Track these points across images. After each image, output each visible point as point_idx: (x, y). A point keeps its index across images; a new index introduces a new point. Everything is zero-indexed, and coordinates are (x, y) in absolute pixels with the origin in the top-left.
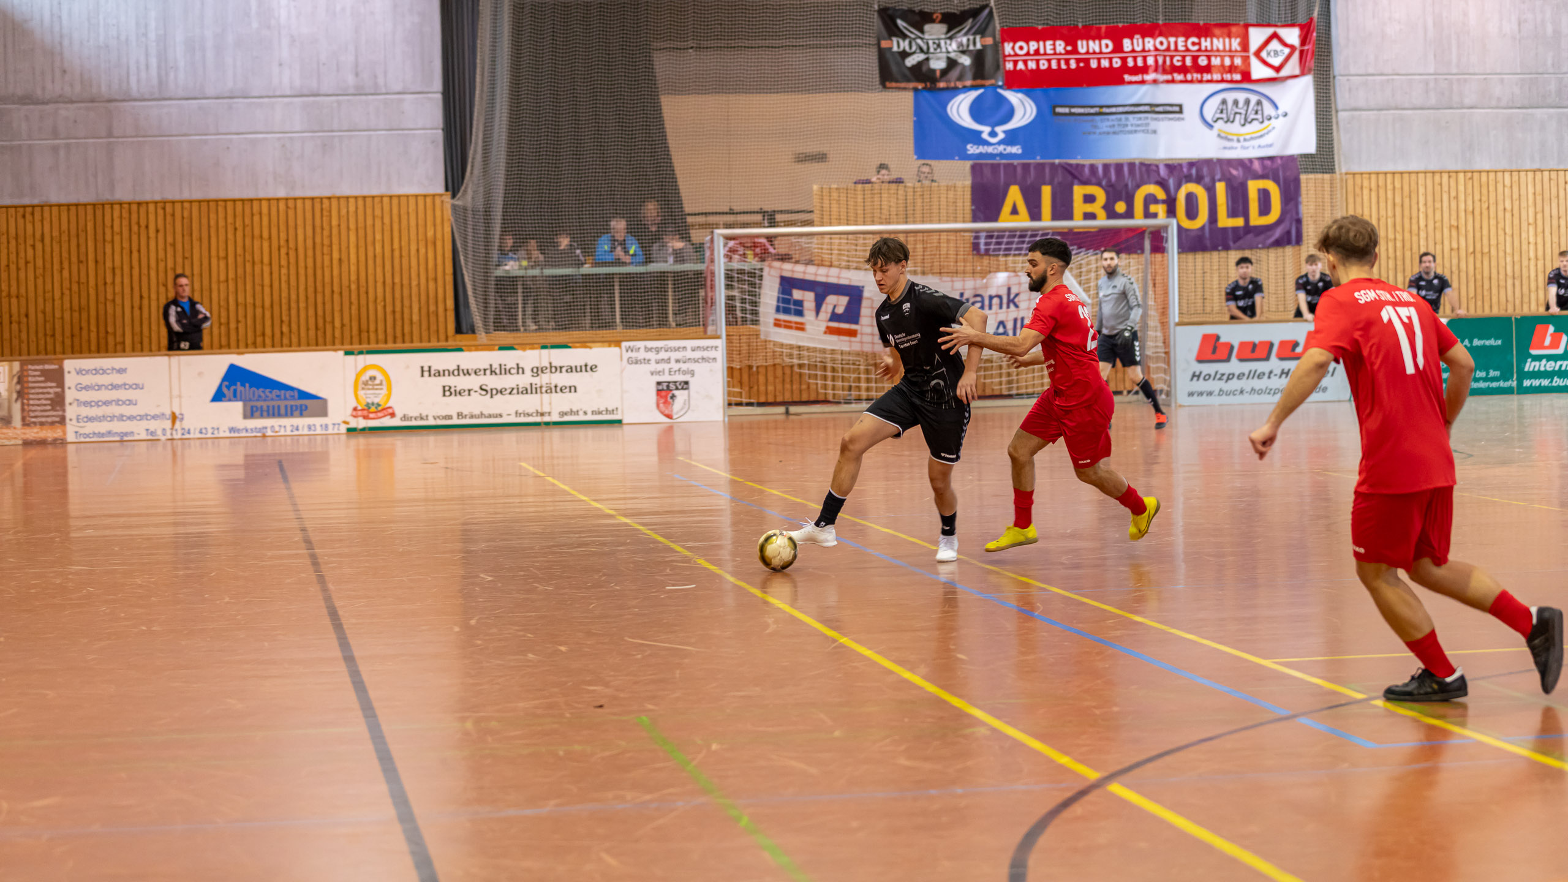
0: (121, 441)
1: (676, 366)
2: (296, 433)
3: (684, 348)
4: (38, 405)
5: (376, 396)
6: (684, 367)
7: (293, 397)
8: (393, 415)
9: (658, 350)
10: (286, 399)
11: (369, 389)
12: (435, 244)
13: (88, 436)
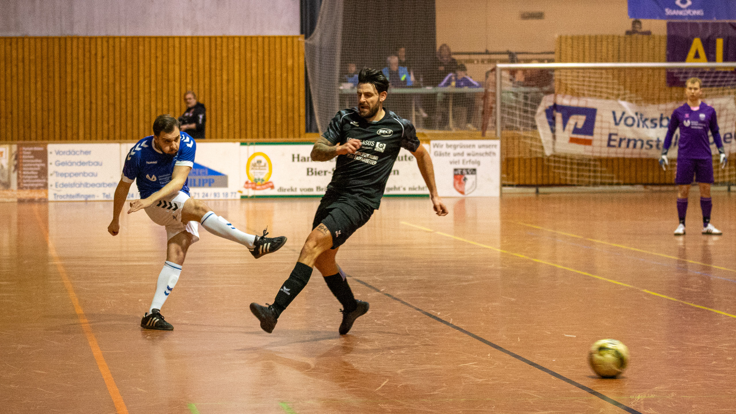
0: (86, 201)
1: (467, 158)
2: (206, 198)
3: (474, 146)
4: (29, 175)
5: (261, 174)
6: (473, 158)
7: (204, 174)
8: (272, 187)
9: (455, 147)
10: (199, 174)
11: (256, 169)
12: (293, 70)
13: (62, 197)
